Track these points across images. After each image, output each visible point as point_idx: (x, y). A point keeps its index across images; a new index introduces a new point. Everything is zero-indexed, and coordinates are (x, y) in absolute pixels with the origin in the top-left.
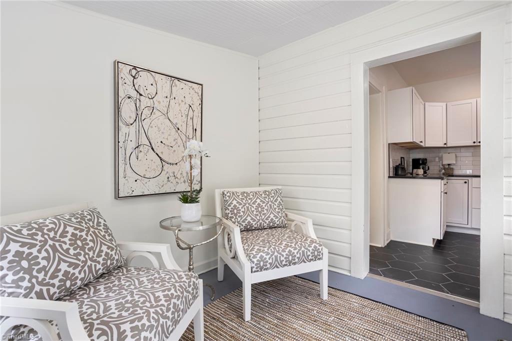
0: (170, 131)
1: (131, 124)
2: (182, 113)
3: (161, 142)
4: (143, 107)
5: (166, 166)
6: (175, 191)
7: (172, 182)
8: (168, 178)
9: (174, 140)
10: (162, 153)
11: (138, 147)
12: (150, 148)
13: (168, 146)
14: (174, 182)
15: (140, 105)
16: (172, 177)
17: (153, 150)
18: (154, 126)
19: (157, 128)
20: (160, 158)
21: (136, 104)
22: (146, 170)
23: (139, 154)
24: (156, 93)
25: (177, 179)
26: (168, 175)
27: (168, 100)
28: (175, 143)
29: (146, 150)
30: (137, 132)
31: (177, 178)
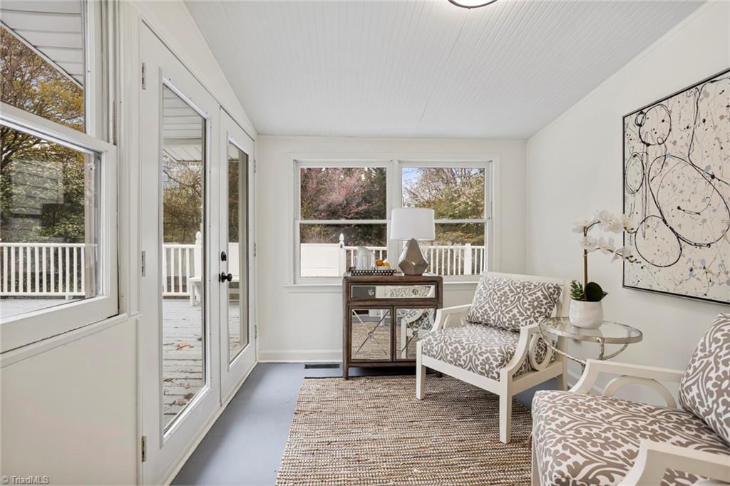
0: (694, 186)
1: (637, 191)
2: (721, 143)
3: (679, 208)
4: (651, 161)
5: (688, 249)
6: (705, 297)
7: (698, 279)
8: (691, 270)
9: (704, 200)
10: (680, 226)
11: (644, 221)
12: (661, 220)
13: (690, 213)
14: (705, 279)
15: (647, 161)
16: (699, 270)
17: (665, 222)
18: (666, 185)
19: (671, 187)
20: (676, 234)
21: (642, 161)
22: (655, 254)
23: (647, 230)
24: (670, 130)
25: (708, 274)
26: (691, 265)
27: (690, 131)
28: (705, 205)
29: (655, 223)
30: (644, 199)
31: (711, 272)
